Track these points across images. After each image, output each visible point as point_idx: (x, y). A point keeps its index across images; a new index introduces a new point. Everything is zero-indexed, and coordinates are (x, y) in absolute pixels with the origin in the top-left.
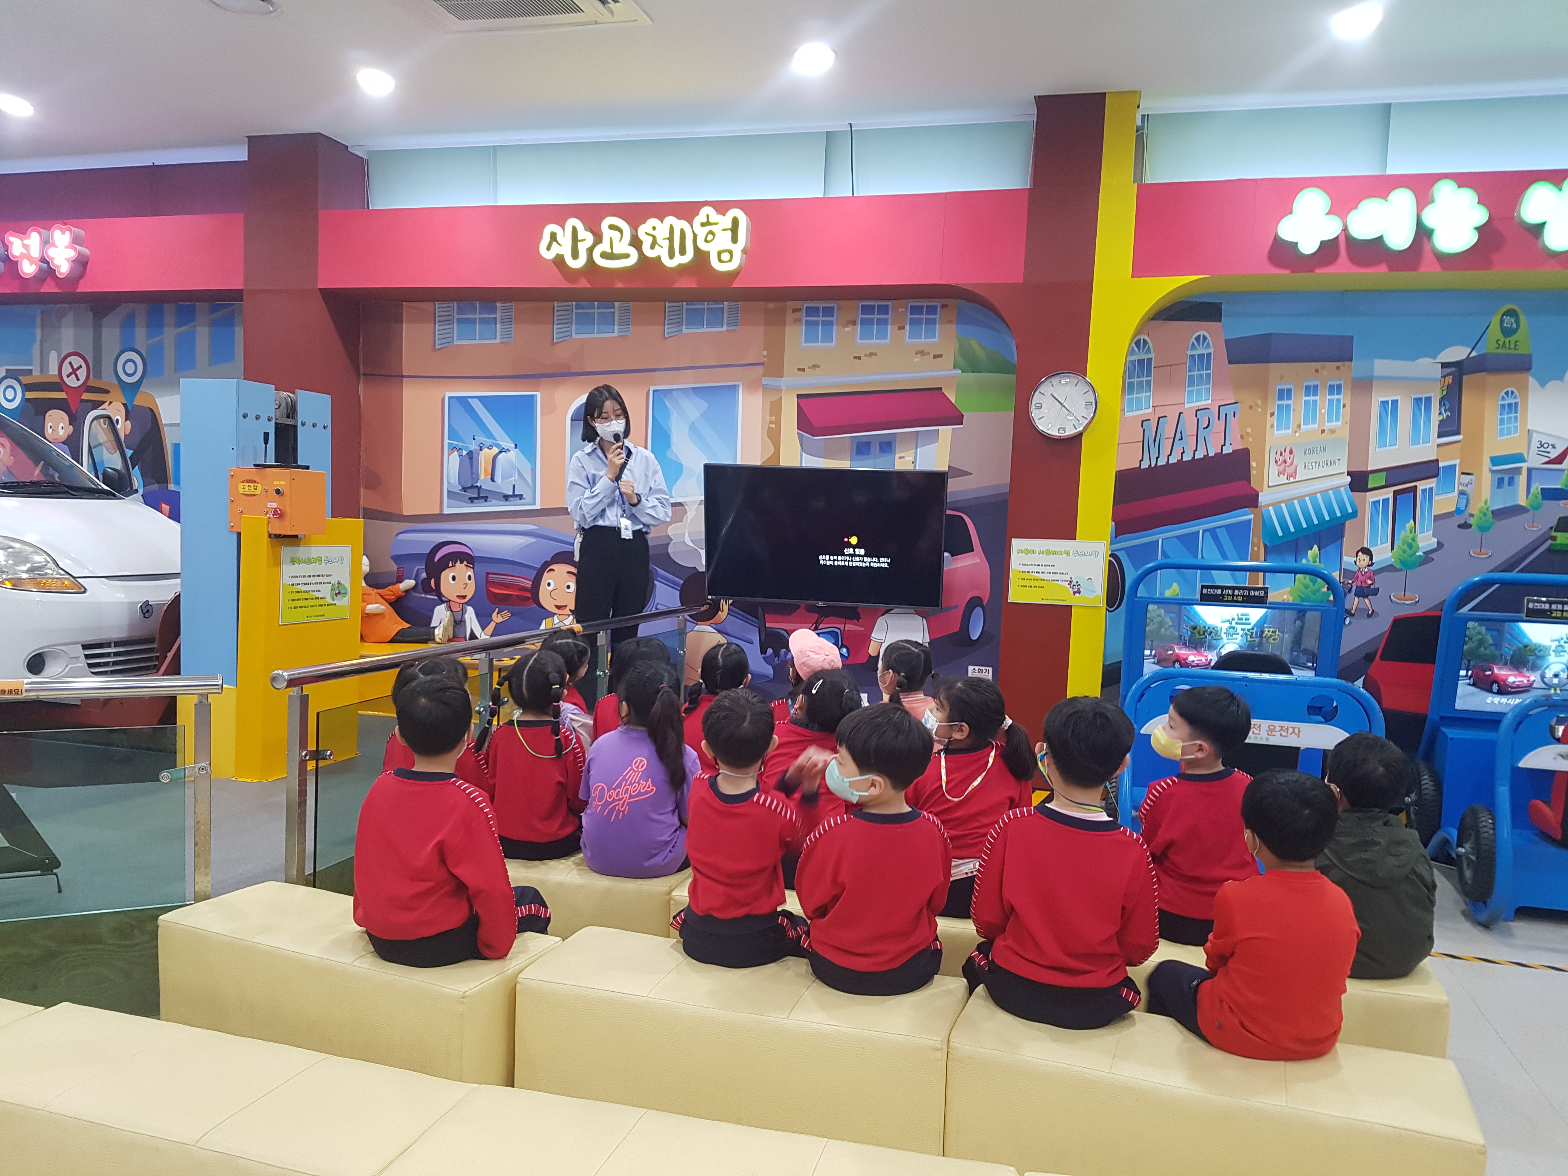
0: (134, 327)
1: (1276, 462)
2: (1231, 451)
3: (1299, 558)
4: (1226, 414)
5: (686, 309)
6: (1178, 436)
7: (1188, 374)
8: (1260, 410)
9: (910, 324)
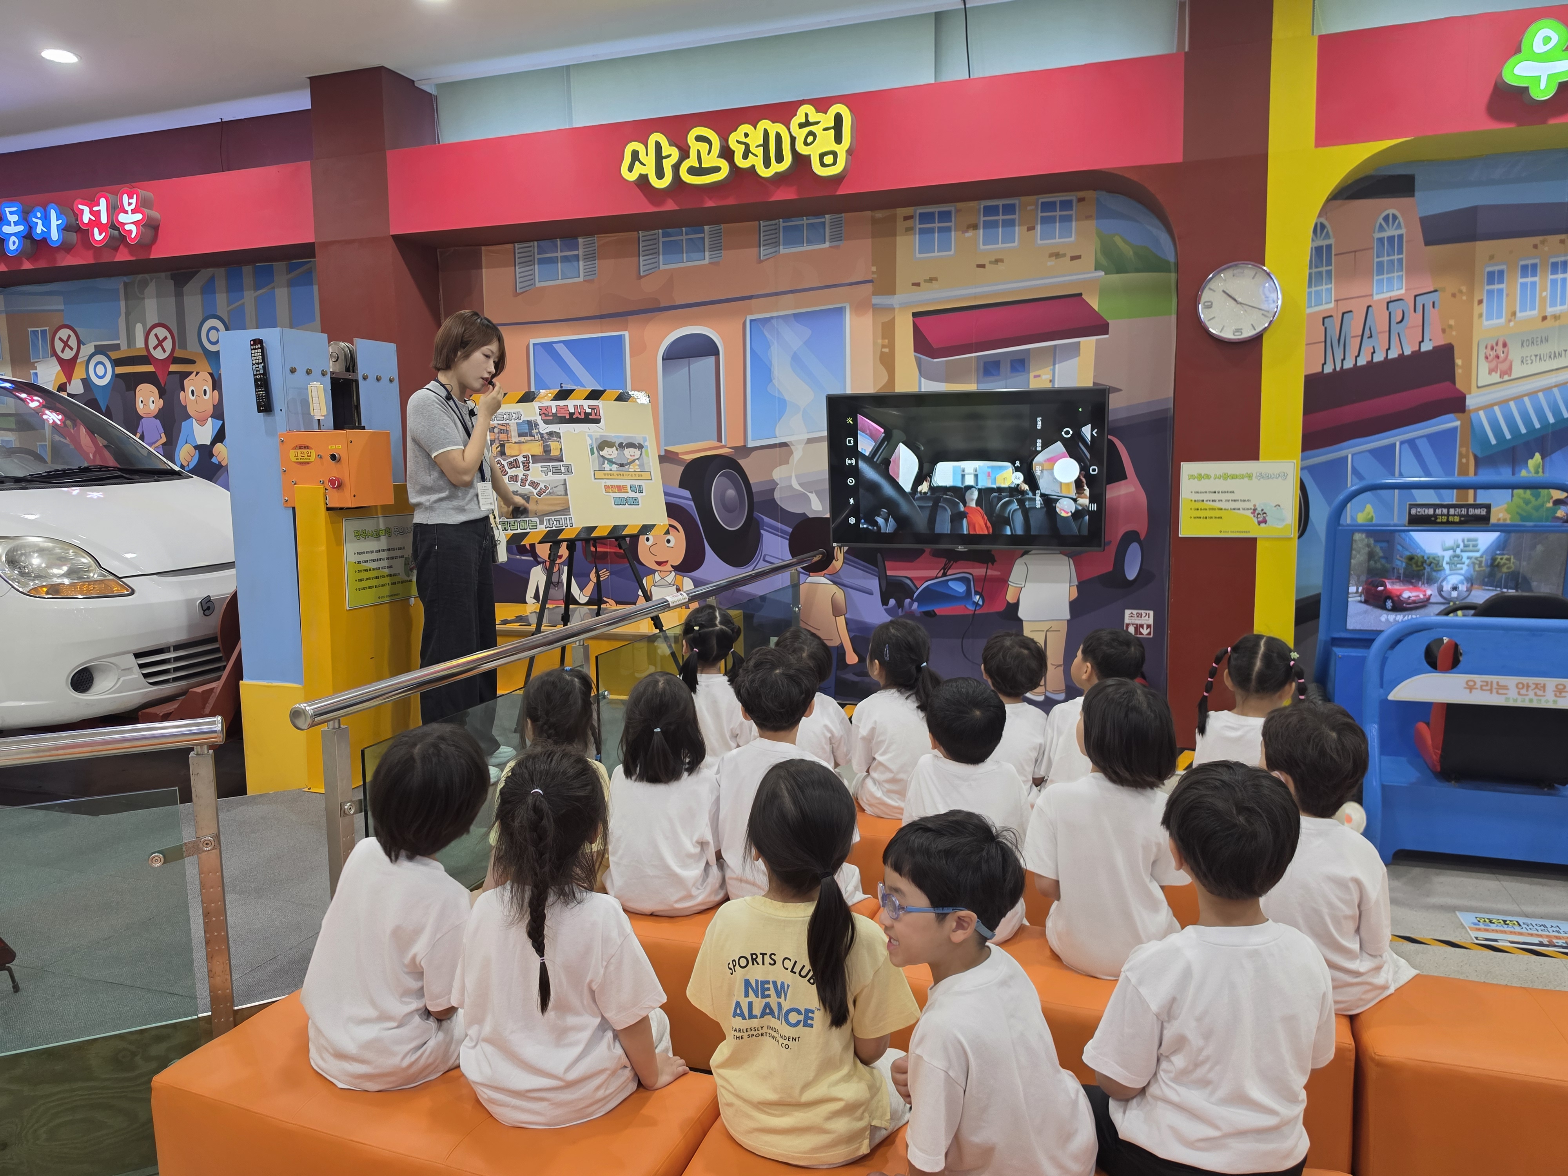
0: (215, 293)
1: (1487, 358)
2: (1431, 348)
3: (1517, 469)
4: (1424, 305)
5: (784, 227)
6: (1366, 333)
7: (1376, 260)
8: (1464, 298)
9: (1041, 224)
